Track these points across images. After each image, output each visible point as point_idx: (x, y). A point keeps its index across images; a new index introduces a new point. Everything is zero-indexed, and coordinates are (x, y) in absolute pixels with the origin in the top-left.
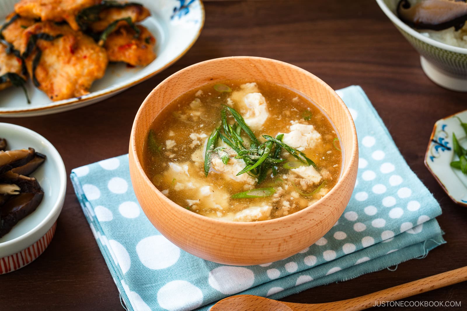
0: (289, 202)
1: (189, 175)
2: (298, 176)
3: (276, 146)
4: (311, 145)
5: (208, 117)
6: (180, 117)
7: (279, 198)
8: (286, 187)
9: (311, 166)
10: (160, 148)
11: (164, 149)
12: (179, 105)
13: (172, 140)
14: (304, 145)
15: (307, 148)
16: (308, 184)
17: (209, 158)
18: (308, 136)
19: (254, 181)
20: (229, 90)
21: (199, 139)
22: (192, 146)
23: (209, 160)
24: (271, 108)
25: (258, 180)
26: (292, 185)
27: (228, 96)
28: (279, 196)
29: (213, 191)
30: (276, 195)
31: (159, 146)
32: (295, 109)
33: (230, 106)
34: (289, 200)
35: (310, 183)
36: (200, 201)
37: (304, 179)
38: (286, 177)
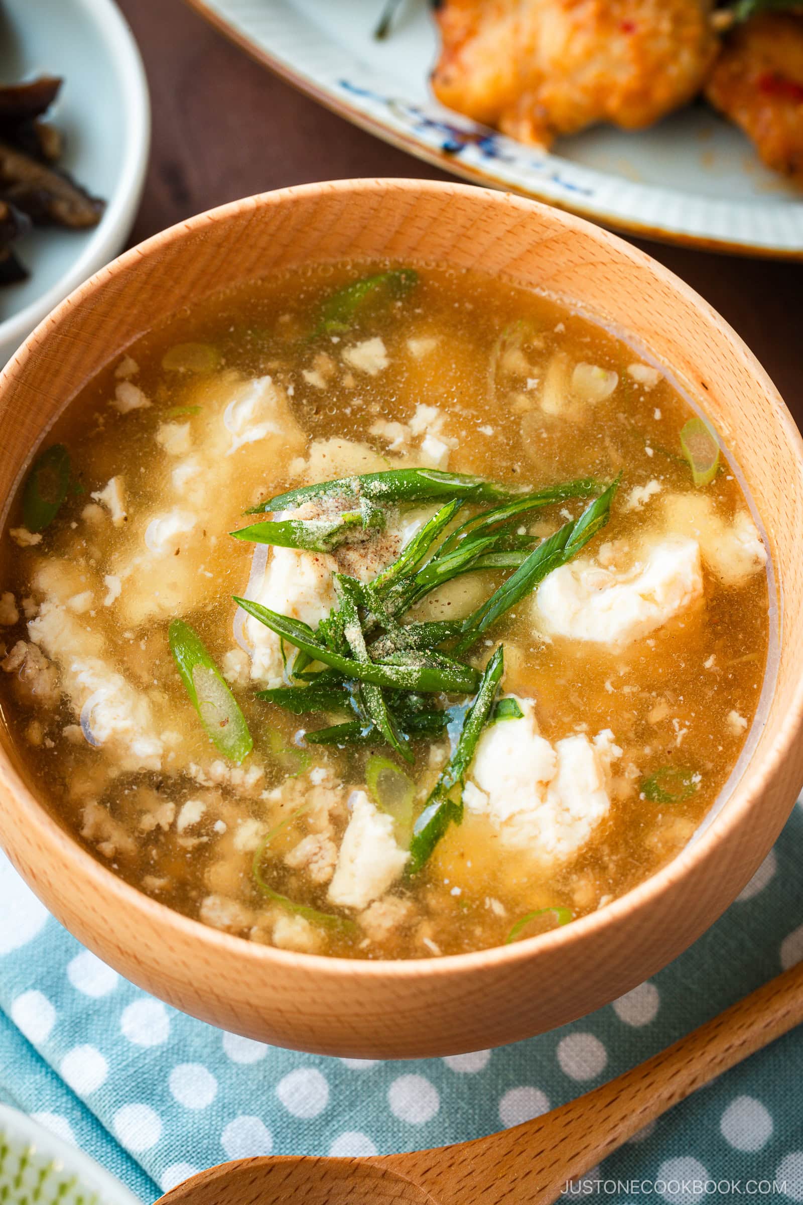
0: (199, 820)
2: (339, 823)
6: (504, 346)
7: (210, 784)
8: (275, 795)
9: (403, 856)
10: (334, 325)
11: (335, 340)
12: (560, 327)
13: (389, 355)
14: (499, 806)
15: (492, 819)
16: (312, 866)
20: (701, 476)
21: (417, 440)
22: (379, 429)
24: (655, 646)
25: (276, 687)
26: (293, 811)
27: (666, 478)
28: (220, 779)
29: (178, 553)
30: (219, 769)
31: (343, 320)
32: (681, 733)
33: (622, 501)
34: (209, 818)
35: (315, 871)
36: (126, 519)
37: (330, 845)
38: (323, 780)
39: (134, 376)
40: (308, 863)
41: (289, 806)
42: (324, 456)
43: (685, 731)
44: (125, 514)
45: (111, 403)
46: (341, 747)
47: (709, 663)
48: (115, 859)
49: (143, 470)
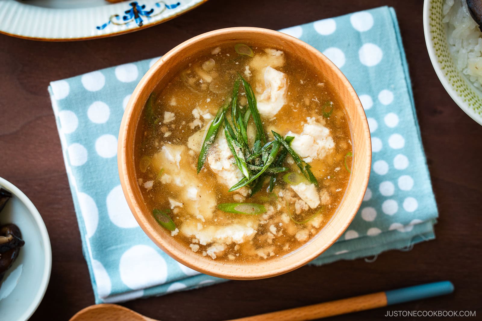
0: (276, 228)
1: (179, 167)
2: (296, 196)
3: (282, 149)
4: (320, 155)
5: (219, 89)
7: (268, 221)
8: (279, 207)
9: (313, 185)
10: (156, 122)
11: (160, 124)
13: (171, 112)
14: (313, 155)
15: (315, 159)
16: (303, 209)
17: (205, 152)
18: (321, 143)
19: (247, 192)
20: (251, 54)
21: (202, 119)
22: (193, 125)
23: (205, 155)
24: (291, 93)
25: (251, 192)
26: (286, 205)
27: (247, 64)
28: (268, 218)
29: (200, 196)
30: (266, 216)
31: (155, 118)
32: (316, 100)
33: (246, 78)
34: (277, 226)
35: (305, 209)
36: (183, 204)
37: (300, 201)
38: (283, 194)
39: (143, 181)
40: (302, 210)
41: (284, 205)
42: (194, 145)
43: (316, 99)
44: (182, 204)
45: (147, 191)
46: (276, 185)
47: (302, 82)
48: (276, 254)
49: (172, 192)
